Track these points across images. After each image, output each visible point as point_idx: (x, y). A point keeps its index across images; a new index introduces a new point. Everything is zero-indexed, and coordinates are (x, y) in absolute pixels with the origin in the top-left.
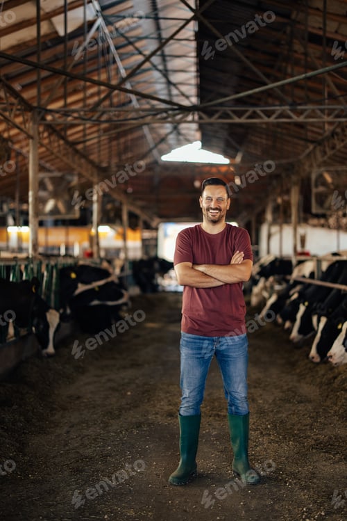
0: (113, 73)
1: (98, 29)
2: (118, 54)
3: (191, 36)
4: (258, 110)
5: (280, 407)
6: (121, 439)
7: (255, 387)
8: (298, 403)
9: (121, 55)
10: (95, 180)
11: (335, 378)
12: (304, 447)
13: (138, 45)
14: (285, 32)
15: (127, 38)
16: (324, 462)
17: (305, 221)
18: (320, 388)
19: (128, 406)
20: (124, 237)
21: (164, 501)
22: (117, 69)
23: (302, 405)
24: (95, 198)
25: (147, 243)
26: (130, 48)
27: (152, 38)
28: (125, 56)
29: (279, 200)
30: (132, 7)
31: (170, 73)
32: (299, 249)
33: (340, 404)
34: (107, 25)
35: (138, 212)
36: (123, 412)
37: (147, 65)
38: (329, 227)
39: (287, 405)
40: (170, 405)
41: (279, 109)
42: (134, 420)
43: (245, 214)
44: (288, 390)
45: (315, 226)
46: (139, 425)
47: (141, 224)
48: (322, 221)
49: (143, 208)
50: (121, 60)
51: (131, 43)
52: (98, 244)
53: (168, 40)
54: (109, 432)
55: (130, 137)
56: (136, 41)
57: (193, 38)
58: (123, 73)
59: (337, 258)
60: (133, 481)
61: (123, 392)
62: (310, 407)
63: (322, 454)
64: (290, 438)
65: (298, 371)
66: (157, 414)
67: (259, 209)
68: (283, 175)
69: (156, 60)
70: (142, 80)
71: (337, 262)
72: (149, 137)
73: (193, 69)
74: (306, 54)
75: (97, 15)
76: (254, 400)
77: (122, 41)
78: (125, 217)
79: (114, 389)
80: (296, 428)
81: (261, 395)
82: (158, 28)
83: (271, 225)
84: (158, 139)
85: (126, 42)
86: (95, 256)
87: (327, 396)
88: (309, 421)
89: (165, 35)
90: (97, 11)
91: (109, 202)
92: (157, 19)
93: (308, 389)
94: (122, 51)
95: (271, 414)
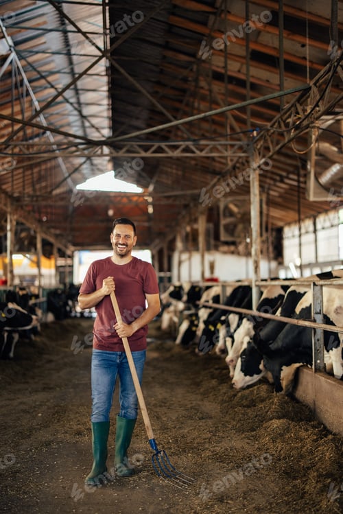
0: (26, 105)
1: (11, 62)
2: (31, 86)
3: (102, 72)
4: (163, 145)
5: (182, 423)
6: (30, 457)
7: (161, 406)
8: (200, 419)
9: (34, 89)
10: (9, 209)
11: (235, 395)
12: (201, 458)
13: (50, 79)
14: (191, 70)
15: (39, 72)
16: (218, 471)
17: (216, 248)
18: (221, 405)
19: (39, 427)
20: (38, 265)
21: (68, 510)
22: (31, 101)
23: (204, 421)
24: (9, 227)
25: (61, 269)
26: (43, 82)
27: (64, 73)
28: (38, 89)
29: (188, 229)
30: (45, 43)
31: (83, 106)
32: (207, 275)
33: (237, 419)
34: (19, 60)
35: (52, 240)
36: (34, 432)
37: (60, 99)
38: (239, 254)
39: (190, 421)
40: (79, 424)
41: (183, 144)
42: (44, 439)
43: (157, 241)
44: (191, 408)
45: (225, 253)
46: (48, 444)
47: (55, 251)
48: (232, 248)
49: (57, 236)
50: (34, 93)
51: (43, 77)
52: (12, 272)
53: (81, 75)
54: (19, 451)
55: (43, 167)
56: (48, 76)
57: (104, 73)
58: (37, 105)
59: (240, 284)
60: (40, 494)
61: (34, 414)
62: (210, 422)
63: (217, 464)
64: (189, 451)
65: (202, 390)
66: (66, 433)
67: (170, 237)
68: (192, 205)
69: (69, 94)
70: (55, 112)
71: (240, 287)
72: (63, 167)
73: (105, 102)
74: (210, 91)
75: (10, 50)
76: (158, 418)
77: (35, 75)
78: (39, 245)
79: (25, 411)
80: (196, 442)
81: (165, 413)
82: (71, 63)
83: (181, 252)
84: (73, 169)
85: (39, 76)
86: (9, 283)
87: (227, 412)
88: (208, 435)
89: (78, 69)
90: (10, 46)
91: (22, 230)
92: (69, 54)
93: (210, 407)
94: (35, 84)
95: (173, 430)
